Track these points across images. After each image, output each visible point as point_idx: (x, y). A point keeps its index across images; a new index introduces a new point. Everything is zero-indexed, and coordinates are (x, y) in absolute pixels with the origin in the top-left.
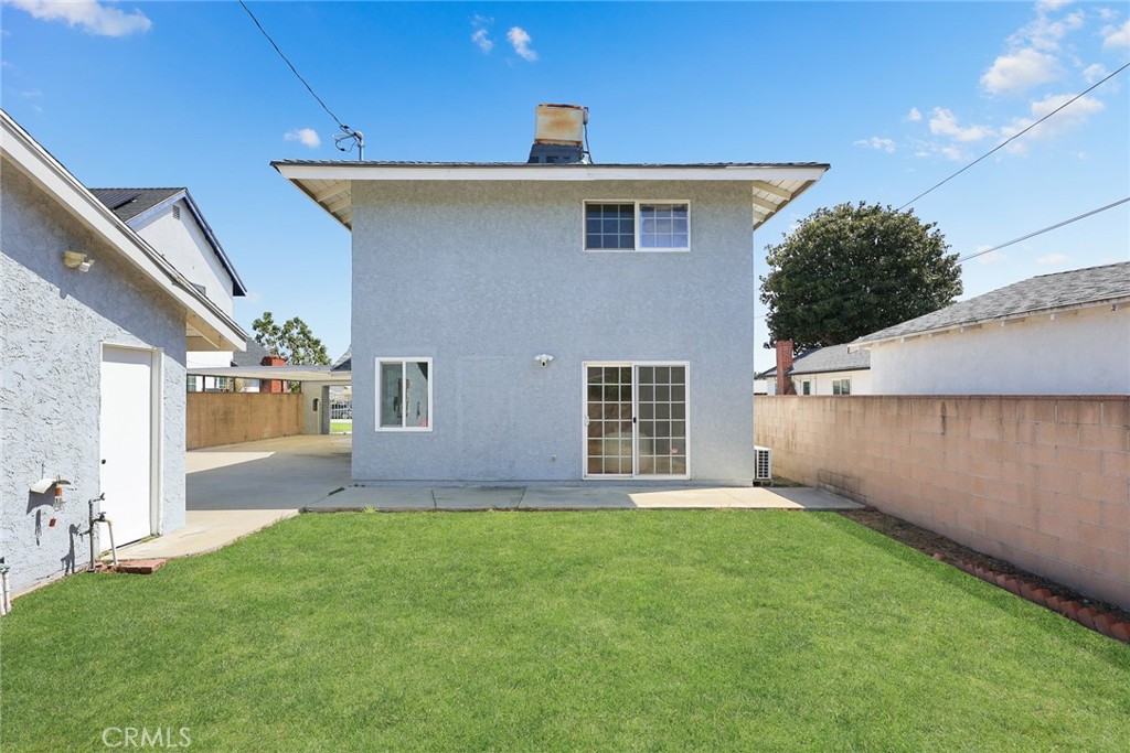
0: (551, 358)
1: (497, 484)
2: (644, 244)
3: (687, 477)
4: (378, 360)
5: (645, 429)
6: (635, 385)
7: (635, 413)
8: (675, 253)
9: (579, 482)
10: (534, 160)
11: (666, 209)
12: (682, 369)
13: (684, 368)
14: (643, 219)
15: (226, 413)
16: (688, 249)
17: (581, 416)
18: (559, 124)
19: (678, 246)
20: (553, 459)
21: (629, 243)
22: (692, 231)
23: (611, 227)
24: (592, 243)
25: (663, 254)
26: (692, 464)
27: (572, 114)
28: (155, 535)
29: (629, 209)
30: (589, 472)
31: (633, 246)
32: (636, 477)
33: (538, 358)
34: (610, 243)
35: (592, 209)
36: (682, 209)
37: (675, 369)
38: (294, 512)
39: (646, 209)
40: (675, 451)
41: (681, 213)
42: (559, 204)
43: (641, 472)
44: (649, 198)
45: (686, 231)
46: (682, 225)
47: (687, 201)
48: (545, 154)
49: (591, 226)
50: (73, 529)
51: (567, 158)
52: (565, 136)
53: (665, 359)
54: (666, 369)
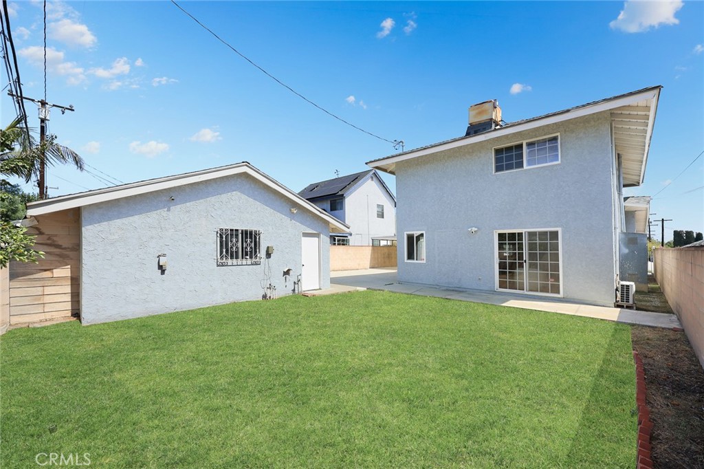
0: (476, 229)
1: (453, 289)
2: (529, 164)
3: (561, 295)
4: (405, 233)
5: (532, 266)
6: (525, 242)
7: (525, 257)
8: (550, 166)
9: (494, 292)
10: (468, 134)
11: (544, 141)
12: (556, 233)
13: (558, 232)
14: (528, 150)
15: (388, 254)
16: (559, 162)
17: (494, 258)
18: (480, 113)
19: (552, 161)
20: (480, 279)
21: (520, 165)
22: (561, 151)
23: (510, 158)
24: (498, 169)
25: (542, 167)
26: (564, 289)
27: (487, 105)
28: (320, 289)
29: (520, 147)
30: (500, 287)
31: (522, 167)
32: (525, 292)
33: (470, 230)
34: (509, 167)
35: (498, 152)
36: (555, 139)
37: (551, 233)
38: (365, 289)
39: (529, 145)
40: (553, 280)
41: (554, 142)
42: (480, 152)
43: (531, 290)
44: (532, 138)
45: (558, 152)
46: (556, 149)
47: (558, 134)
48: (474, 130)
49: (498, 160)
50: (295, 283)
51: (484, 129)
52: (484, 118)
53: (545, 227)
54: (545, 233)
